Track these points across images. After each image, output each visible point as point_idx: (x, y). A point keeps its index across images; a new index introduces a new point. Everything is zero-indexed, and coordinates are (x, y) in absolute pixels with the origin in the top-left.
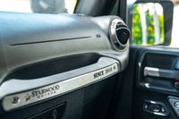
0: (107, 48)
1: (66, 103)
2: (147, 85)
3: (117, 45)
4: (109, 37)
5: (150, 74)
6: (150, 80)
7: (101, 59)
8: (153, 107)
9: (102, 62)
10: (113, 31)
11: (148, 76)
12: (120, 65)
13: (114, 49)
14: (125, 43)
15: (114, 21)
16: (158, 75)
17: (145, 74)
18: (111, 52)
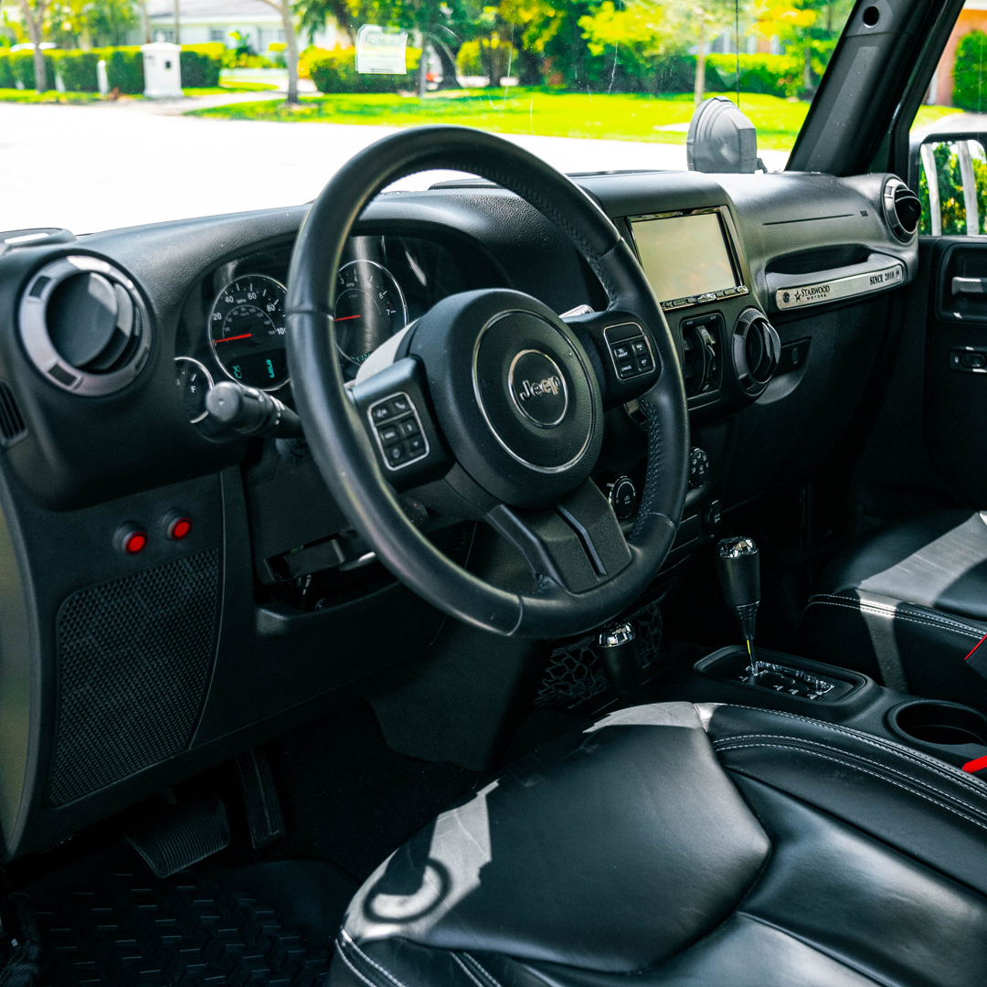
0: (879, 238)
1: (810, 338)
2: (958, 315)
3: (898, 232)
4: (882, 215)
5: (964, 289)
6: (964, 304)
7: (872, 257)
8: (969, 360)
9: (874, 262)
10: (889, 203)
11: (961, 294)
12: (905, 267)
13: (892, 240)
14: (911, 229)
15: (889, 184)
16: (980, 290)
17: (954, 290)
18: (887, 246)
